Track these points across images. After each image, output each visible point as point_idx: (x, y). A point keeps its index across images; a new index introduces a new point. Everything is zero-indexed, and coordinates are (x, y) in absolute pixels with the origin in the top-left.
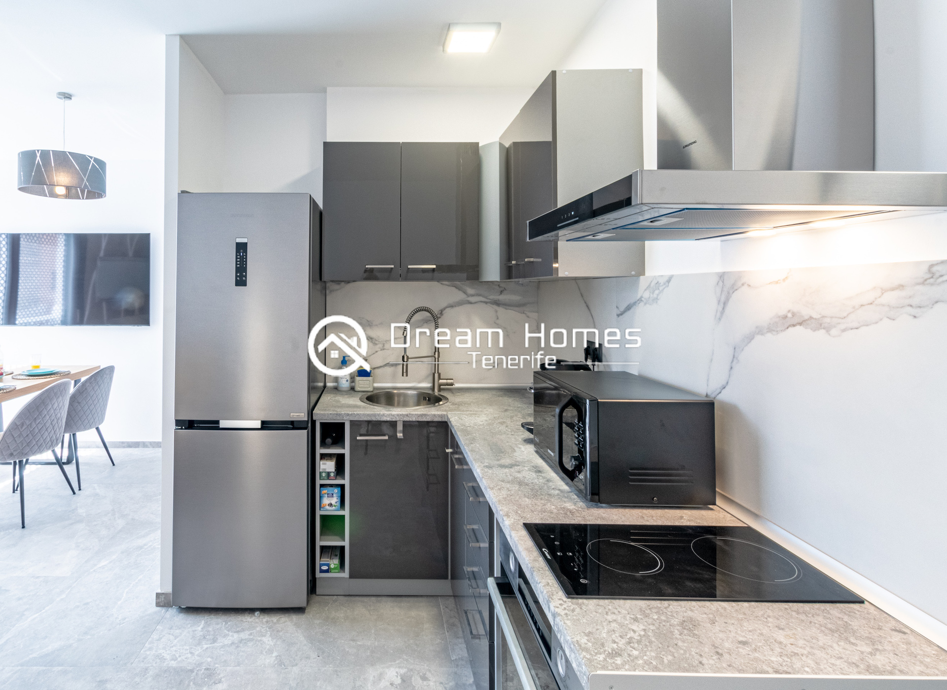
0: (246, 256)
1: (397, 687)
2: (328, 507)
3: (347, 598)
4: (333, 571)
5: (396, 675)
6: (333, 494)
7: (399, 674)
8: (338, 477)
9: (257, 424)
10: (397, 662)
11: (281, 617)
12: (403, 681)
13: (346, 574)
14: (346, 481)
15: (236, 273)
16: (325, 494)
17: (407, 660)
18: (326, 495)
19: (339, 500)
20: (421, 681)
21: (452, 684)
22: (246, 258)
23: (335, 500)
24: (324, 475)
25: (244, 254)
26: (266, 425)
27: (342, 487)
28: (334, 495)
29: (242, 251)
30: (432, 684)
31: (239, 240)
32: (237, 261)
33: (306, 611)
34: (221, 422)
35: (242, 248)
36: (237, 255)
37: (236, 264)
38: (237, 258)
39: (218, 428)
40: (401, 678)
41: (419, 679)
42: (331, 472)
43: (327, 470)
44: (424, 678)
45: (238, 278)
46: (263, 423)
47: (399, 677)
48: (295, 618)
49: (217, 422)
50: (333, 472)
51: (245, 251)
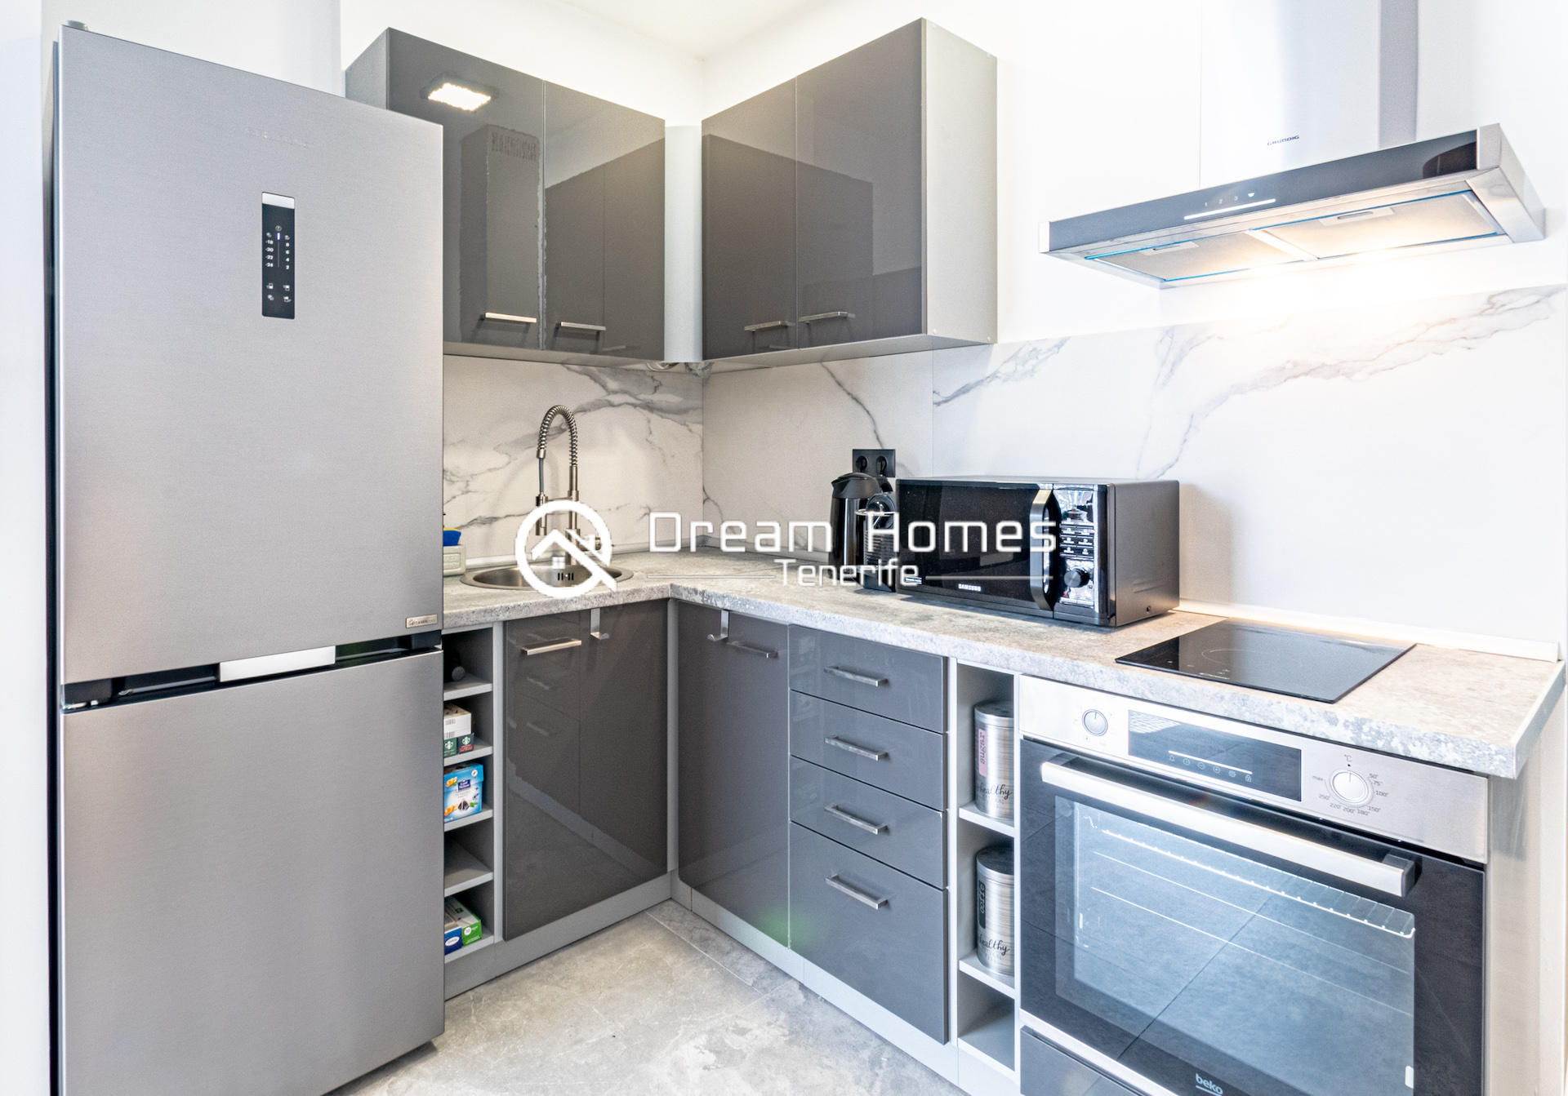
0: (292, 242)
1: (717, 1068)
2: (458, 813)
3: (494, 985)
4: (469, 941)
5: (699, 1050)
6: (469, 781)
7: (701, 1047)
8: (475, 747)
9: (327, 656)
10: (681, 1032)
11: (392, 1083)
12: (717, 1053)
13: (497, 937)
14: (495, 749)
15: (265, 283)
16: (454, 784)
17: (691, 1022)
18: (457, 787)
19: (479, 791)
20: (742, 1038)
21: (783, 1016)
22: (292, 248)
23: (472, 794)
24: (449, 746)
25: (287, 237)
26: (348, 655)
27: (484, 762)
28: (472, 783)
29: (278, 228)
30: (758, 1032)
31: (270, 200)
32: (265, 253)
33: (436, 1044)
34: (223, 666)
35: (277, 222)
36: (265, 238)
37: (265, 261)
38: (265, 245)
39: (218, 685)
40: (710, 1051)
41: (735, 1037)
42: (464, 737)
43: (456, 735)
44: (742, 1032)
45: (270, 297)
46: (341, 650)
47: (707, 1052)
48: (423, 1068)
49: (214, 669)
50: (468, 736)
51: (290, 229)
